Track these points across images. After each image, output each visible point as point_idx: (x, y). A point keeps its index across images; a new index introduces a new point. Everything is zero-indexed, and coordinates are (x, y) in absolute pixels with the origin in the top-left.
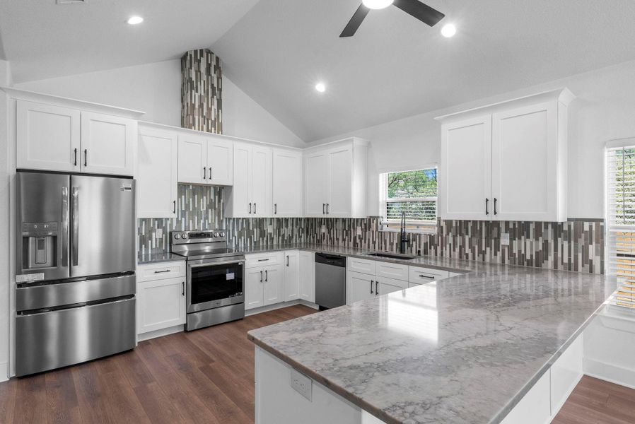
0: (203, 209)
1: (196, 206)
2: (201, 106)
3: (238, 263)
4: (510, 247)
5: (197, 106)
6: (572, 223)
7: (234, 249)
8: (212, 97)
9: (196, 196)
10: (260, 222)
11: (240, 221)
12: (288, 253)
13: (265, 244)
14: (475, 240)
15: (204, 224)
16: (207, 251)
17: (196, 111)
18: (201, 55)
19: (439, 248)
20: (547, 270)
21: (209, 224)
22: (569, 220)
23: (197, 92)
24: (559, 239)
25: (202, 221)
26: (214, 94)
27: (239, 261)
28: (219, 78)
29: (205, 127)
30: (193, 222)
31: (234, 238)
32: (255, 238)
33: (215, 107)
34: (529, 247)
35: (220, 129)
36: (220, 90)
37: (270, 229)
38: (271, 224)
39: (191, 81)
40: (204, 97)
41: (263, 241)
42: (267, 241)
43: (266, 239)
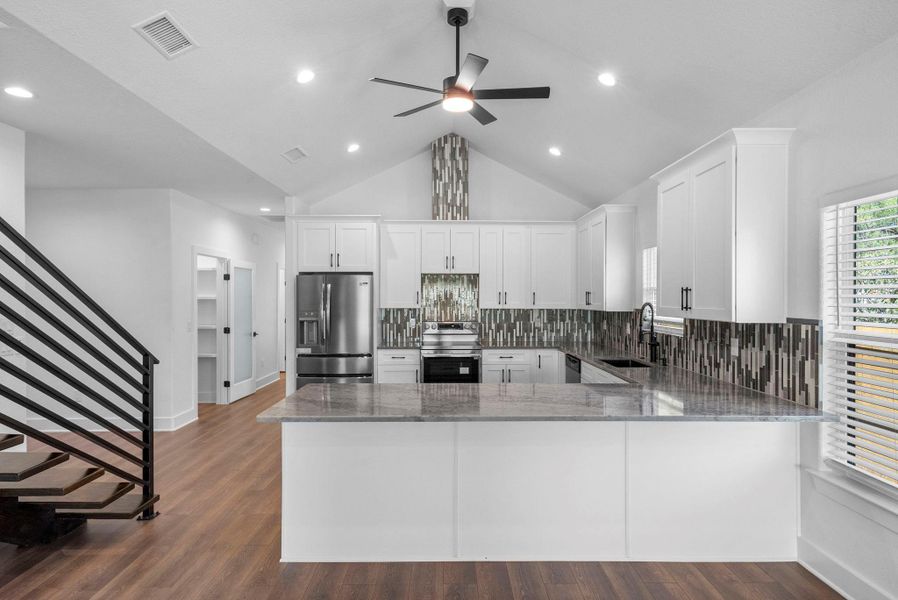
2: (446, 193)
3: (473, 358)
4: (739, 359)
5: (441, 195)
6: (791, 325)
8: (458, 181)
9: (448, 284)
10: (524, 315)
11: (499, 312)
12: (542, 352)
13: (531, 340)
14: (712, 346)
17: (440, 201)
18: (446, 142)
19: (685, 356)
20: (769, 396)
22: (789, 320)
23: (441, 180)
24: (780, 350)
26: (459, 178)
28: (465, 159)
29: (450, 214)
32: (517, 332)
33: (461, 191)
34: (754, 359)
35: (466, 214)
36: (466, 172)
37: (537, 322)
38: (539, 317)
39: (434, 170)
40: (448, 184)
41: (528, 337)
42: (534, 337)
43: (532, 334)
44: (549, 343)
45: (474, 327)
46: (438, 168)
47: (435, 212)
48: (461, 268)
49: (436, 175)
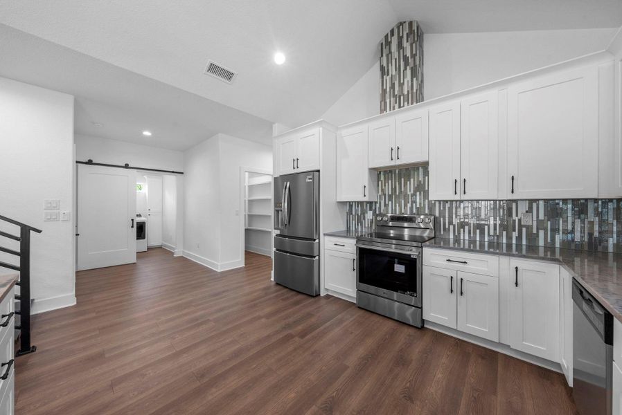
0: (410, 191)
1: (403, 190)
2: (393, 86)
3: (410, 255)
5: (388, 90)
7: (452, 241)
9: (403, 179)
13: (514, 243)
15: (412, 208)
16: (392, 235)
17: (388, 95)
18: (392, 35)
21: (416, 208)
23: (388, 74)
25: (409, 205)
27: (413, 253)
29: (397, 105)
30: (400, 206)
31: (451, 227)
33: (408, 78)
37: (525, 218)
38: (530, 210)
39: (382, 68)
40: (395, 75)
41: (509, 238)
42: (519, 238)
43: (515, 234)
44: (550, 248)
45: (427, 220)
46: (385, 65)
47: (383, 108)
48: (406, 158)
49: (383, 71)
